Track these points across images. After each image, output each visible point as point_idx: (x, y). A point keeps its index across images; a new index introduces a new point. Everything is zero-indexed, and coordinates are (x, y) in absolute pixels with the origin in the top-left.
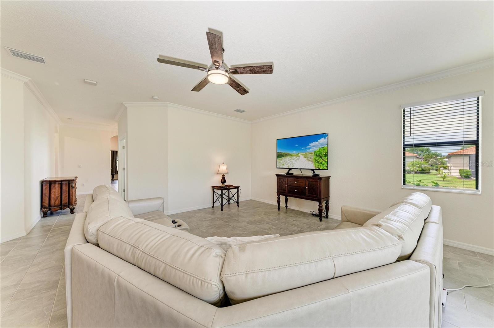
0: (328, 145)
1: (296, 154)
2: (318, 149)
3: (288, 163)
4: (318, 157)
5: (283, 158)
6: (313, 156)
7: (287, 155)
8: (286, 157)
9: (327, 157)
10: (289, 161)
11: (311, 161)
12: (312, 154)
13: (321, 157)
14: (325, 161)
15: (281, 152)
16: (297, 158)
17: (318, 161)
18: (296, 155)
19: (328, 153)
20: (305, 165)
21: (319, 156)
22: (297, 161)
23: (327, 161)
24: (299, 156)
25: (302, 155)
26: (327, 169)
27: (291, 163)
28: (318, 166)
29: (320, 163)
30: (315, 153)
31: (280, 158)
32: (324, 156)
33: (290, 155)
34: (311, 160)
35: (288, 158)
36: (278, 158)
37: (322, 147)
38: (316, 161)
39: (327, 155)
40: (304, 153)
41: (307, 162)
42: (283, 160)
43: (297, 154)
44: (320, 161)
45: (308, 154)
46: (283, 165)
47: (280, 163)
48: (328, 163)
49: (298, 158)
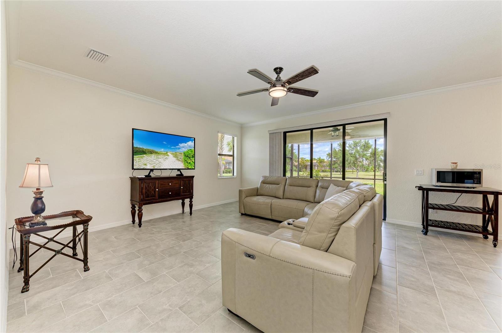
0: (195, 148)
1: (164, 152)
2: (187, 150)
3: (153, 162)
4: (187, 158)
5: (144, 155)
6: (183, 157)
7: (151, 152)
8: (150, 155)
9: (194, 158)
10: (154, 161)
11: (181, 162)
12: (182, 154)
13: (190, 158)
14: (193, 162)
15: (141, 147)
16: (165, 157)
17: (187, 161)
18: (164, 154)
19: (195, 155)
20: (175, 164)
21: (188, 156)
22: (165, 160)
23: (194, 161)
24: (168, 155)
25: (172, 154)
26: (194, 168)
27: (157, 162)
28: (187, 165)
29: (189, 163)
30: (184, 154)
31: (140, 156)
32: (192, 157)
33: (156, 153)
34: (180, 160)
35: (153, 156)
36: (136, 155)
37: (190, 149)
38: (185, 161)
39: (194, 156)
40: (174, 153)
41: (177, 162)
42: (145, 158)
43: (166, 153)
44: (189, 161)
45: (178, 154)
46: (146, 165)
47: (140, 162)
48: (195, 164)
49: (167, 157)
